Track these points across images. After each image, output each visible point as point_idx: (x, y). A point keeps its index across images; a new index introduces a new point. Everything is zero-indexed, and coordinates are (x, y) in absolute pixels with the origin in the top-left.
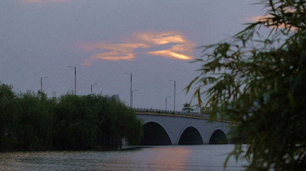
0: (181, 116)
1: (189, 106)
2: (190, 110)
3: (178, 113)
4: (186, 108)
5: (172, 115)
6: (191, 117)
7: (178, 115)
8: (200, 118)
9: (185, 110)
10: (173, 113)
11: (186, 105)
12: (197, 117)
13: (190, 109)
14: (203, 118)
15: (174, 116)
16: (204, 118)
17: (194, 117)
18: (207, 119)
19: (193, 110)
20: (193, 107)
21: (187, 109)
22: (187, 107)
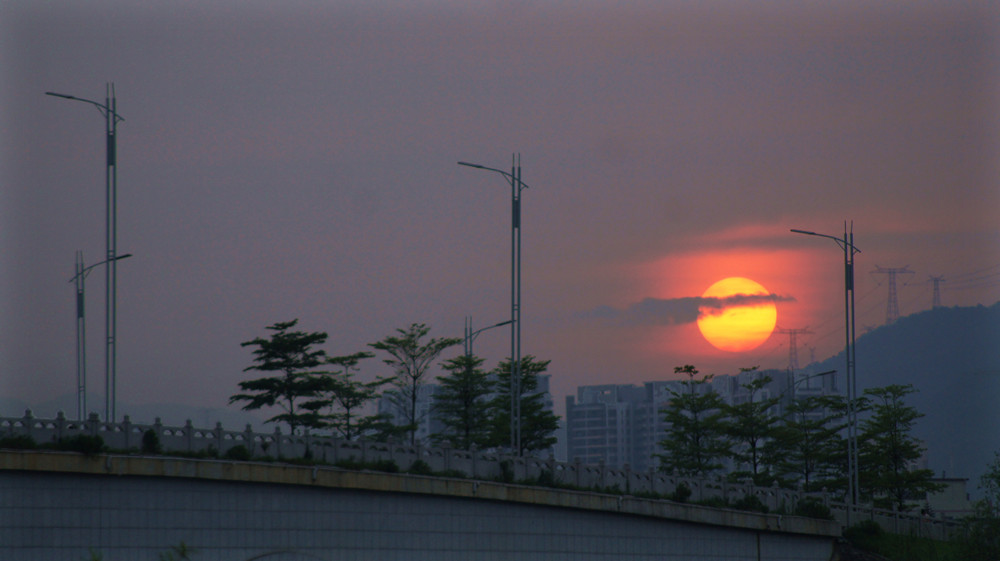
0: (174, 468)
1: (313, 348)
2: (327, 395)
3: (136, 442)
4: (280, 374)
5: (70, 462)
6: (291, 476)
7: (145, 465)
8: (385, 482)
9: (270, 401)
10: (87, 444)
11: (283, 347)
12: (351, 480)
13: (326, 383)
14: (425, 485)
15: (98, 468)
16: (439, 488)
17: (325, 480)
18: (465, 490)
19: (351, 396)
20: (351, 361)
21: (290, 389)
22: (288, 364)
